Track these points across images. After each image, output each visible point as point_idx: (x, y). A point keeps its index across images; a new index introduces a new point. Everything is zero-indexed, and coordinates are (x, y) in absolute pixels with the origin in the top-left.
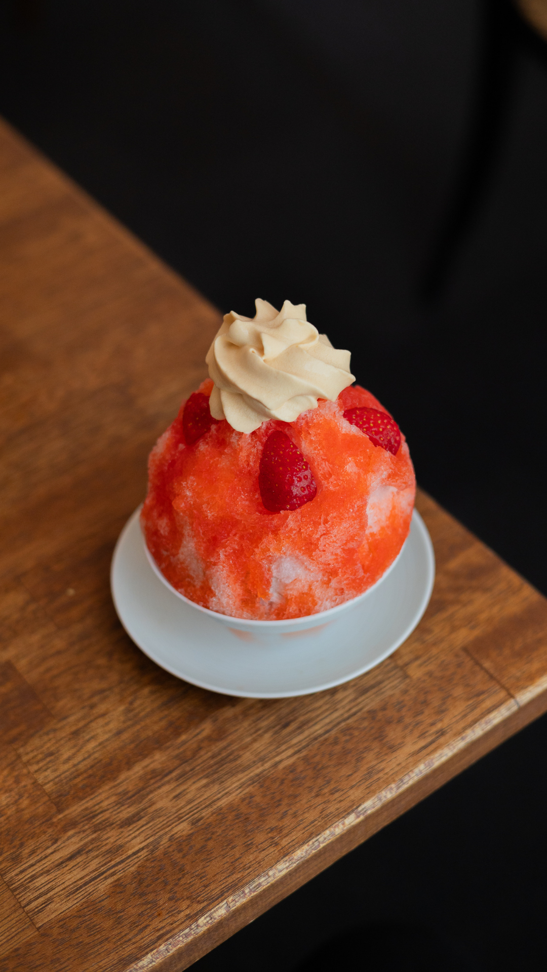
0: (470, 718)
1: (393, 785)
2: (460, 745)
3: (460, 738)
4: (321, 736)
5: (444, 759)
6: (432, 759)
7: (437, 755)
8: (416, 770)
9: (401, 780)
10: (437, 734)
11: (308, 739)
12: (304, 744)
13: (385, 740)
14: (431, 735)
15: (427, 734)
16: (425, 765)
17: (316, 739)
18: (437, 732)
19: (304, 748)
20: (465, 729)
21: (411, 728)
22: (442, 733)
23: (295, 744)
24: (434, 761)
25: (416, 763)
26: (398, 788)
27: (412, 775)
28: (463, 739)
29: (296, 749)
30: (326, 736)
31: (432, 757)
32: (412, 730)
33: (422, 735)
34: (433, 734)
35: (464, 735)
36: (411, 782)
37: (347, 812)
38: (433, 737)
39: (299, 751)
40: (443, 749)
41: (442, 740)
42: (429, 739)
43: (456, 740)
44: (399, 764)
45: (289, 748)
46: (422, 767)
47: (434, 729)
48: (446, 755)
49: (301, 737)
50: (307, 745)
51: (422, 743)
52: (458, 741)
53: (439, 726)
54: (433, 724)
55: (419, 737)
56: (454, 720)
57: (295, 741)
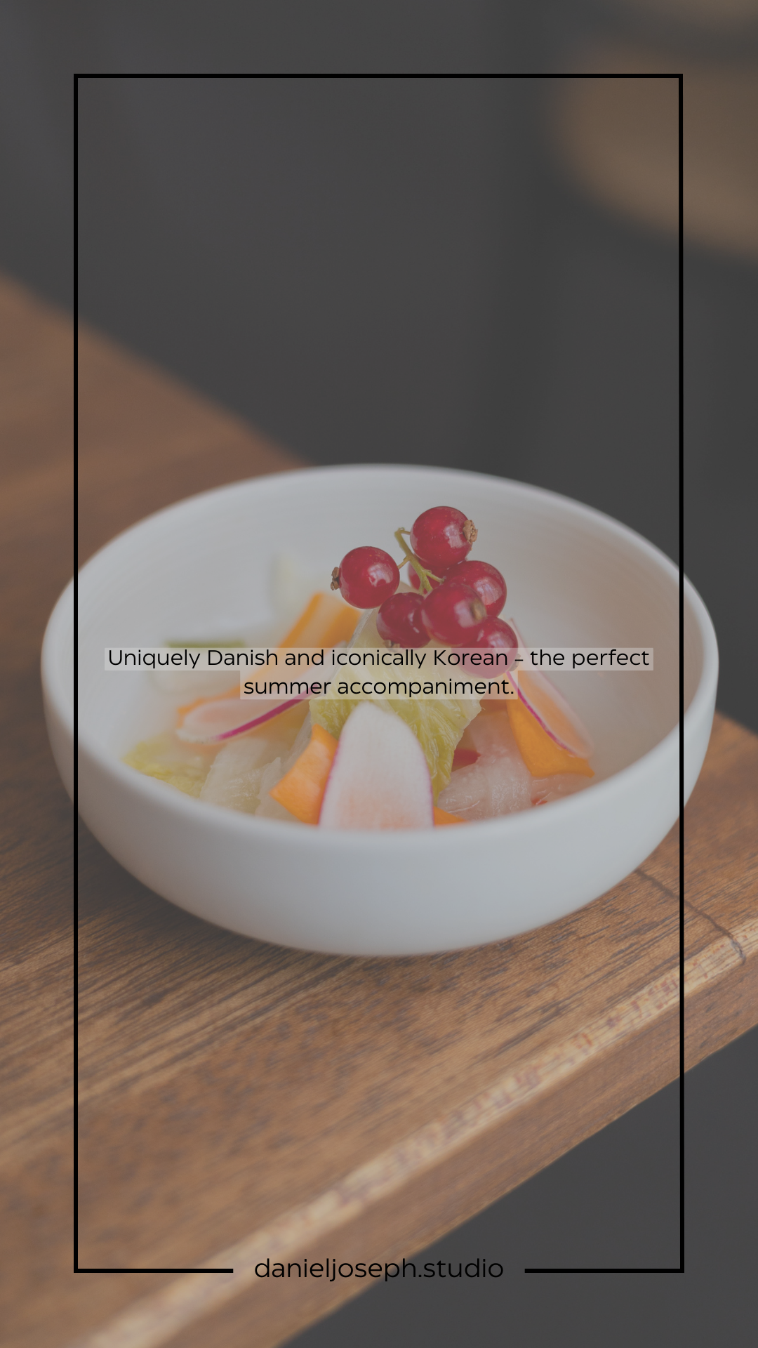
0: (625, 978)
1: (436, 1127)
2: (604, 1038)
3: (602, 1022)
4: (243, 1020)
5: (565, 1070)
6: (536, 1068)
7: (547, 1057)
8: (496, 1093)
9: (459, 1115)
10: (545, 1011)
11: (210, 1029)
12: (198, 1039)
13: (410, 1029)
14: (527, 1015)
15: (518, 1014)
16: (518, 1080)
17: (230, 1027)
18: (544, 1009)
19: (199, 1047)
20: (613, 1001)
21: (476, 1001)
22: (557, 1010)
23: (177, 1040)
24: (541, 1072)
25: (494, 1076)
26: (450, 1134)
27: (487, 1104)
28: (611, 1023)
29: (179, 1051)
30: (258, 1021)
31: (534, 1062)
32: (479, 1006)
33: (505, 1016)
34: (535, 1011)
35: (613, 1014)
36: (483, 1123)
37: (314, 1190)
38: (536, 1019)
39: (187, 1054)
40: (561, 1045)
41: (557, 1024)
42: (526, 1024)
43: (593, 1027)
44: (451, 1079)
45: (161, 1048)
46: (509, 1084)
47: (535, 1002)
48: (571, 1060)
49: (191, 1025)
50: (209, 1042)
51: (508, 1032)
52: (599, 1028)
53: (548, 995)
54: (529, 993)
55: (499, 1020)
56: (586, 982)
57: (175, 1033)
